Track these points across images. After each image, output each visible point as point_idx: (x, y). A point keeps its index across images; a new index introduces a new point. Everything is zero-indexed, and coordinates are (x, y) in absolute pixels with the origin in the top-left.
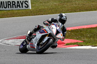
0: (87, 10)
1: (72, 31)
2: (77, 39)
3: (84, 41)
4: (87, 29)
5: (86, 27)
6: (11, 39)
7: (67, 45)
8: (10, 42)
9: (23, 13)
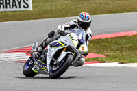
0: (111, 12)
3: (107, 56)
5: (110, 36)
6: (3, 52)
8: (2, 56)
9: (21, 15)
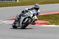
0: (52, 3)
1: (43, 16)
2: (46, 21)
3: (50, 22)
4: (53, 14)
6: (6, 20)
7: (40, 24)
8: (5, 22)
9: (13, 4)
